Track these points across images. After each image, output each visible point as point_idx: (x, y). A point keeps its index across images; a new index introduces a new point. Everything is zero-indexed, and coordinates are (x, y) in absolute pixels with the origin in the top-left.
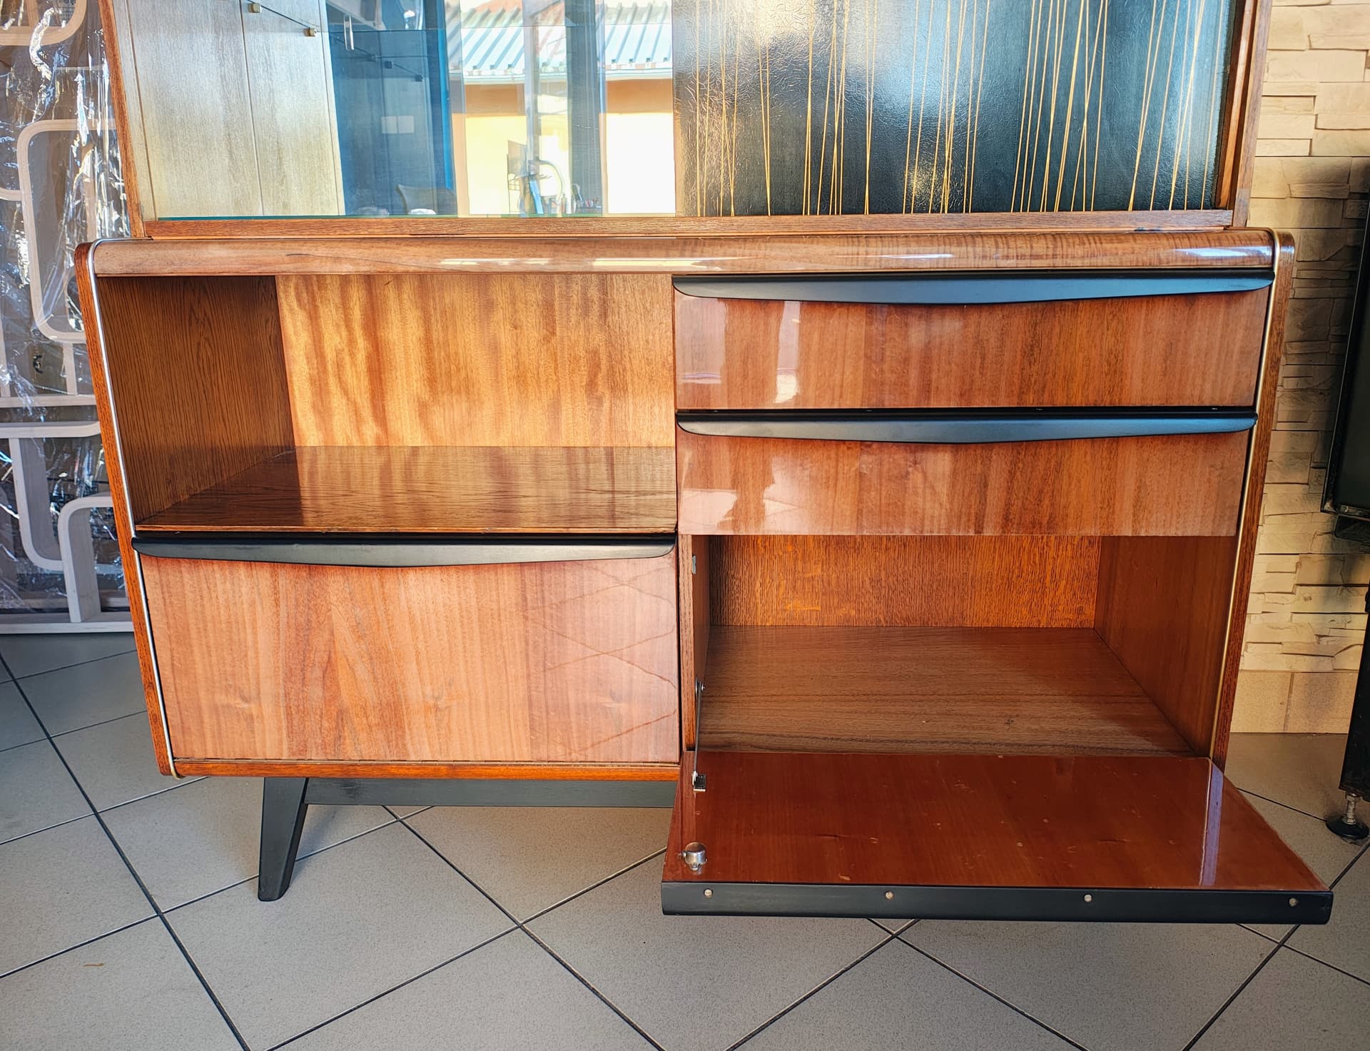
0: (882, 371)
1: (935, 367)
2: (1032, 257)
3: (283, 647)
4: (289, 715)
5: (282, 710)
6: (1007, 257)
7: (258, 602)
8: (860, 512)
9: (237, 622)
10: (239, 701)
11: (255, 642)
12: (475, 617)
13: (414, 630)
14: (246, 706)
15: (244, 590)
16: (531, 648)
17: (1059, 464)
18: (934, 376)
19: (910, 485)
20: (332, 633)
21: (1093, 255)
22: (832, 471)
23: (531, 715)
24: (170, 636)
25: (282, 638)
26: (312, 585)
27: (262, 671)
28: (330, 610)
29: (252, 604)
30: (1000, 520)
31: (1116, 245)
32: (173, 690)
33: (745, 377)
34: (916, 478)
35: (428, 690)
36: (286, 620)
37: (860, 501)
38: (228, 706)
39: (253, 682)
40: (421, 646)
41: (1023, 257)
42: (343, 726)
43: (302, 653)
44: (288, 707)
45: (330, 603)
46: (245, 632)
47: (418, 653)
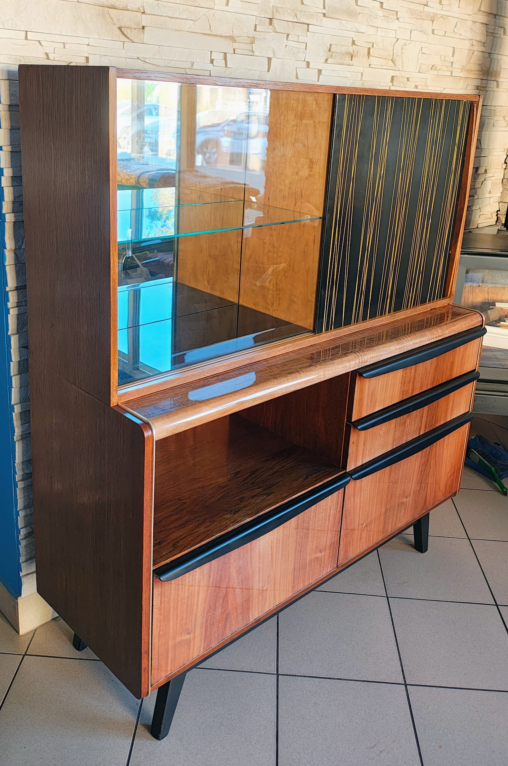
0: (404, 387)
1: (416, 381)
2: (439, 336)
3: (208, 597)
4: (206, 630)
5: (204, 629)
6: (434, 338)
7: (202, 579)
8: (394, 439)
9: (192, 595)
10: (186, 635)
11: (198, 601)
12: (281, 542)
13: (259, 559)
14: (188, 637)
15: (197, 577)
16: (297, 545)
17: (438, 403)
18: (415, 384)
19: (406, 425)
20: (229, 579)
21: (450, 332)
22: (389, 428)
23: (294, 575)
24: (160, 620)
25: (209, 592)
26: (225, 558)
27: (198, 615)
28: (230, 567)
29: (200, 580)
30: (424, 428)
31: (455, 327)
32: (157, 648)
33: (371, 402)
34: (408, 421)
35: (261, 585)
36: (212, 582)
37: (394, 436)
38: (181, 641)
39: (193, 622)
40: (261, 566)
41: (436, 337)
42: (227, 622)
43: (216, 595)
44: (206, 626)
45: (231, 564)
46: (194, 599)
47: (259, 569)
